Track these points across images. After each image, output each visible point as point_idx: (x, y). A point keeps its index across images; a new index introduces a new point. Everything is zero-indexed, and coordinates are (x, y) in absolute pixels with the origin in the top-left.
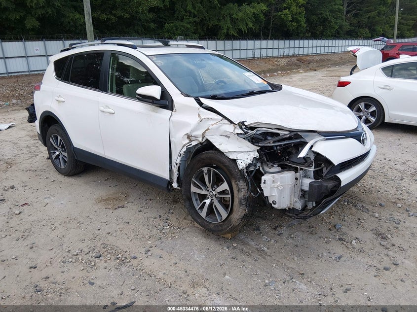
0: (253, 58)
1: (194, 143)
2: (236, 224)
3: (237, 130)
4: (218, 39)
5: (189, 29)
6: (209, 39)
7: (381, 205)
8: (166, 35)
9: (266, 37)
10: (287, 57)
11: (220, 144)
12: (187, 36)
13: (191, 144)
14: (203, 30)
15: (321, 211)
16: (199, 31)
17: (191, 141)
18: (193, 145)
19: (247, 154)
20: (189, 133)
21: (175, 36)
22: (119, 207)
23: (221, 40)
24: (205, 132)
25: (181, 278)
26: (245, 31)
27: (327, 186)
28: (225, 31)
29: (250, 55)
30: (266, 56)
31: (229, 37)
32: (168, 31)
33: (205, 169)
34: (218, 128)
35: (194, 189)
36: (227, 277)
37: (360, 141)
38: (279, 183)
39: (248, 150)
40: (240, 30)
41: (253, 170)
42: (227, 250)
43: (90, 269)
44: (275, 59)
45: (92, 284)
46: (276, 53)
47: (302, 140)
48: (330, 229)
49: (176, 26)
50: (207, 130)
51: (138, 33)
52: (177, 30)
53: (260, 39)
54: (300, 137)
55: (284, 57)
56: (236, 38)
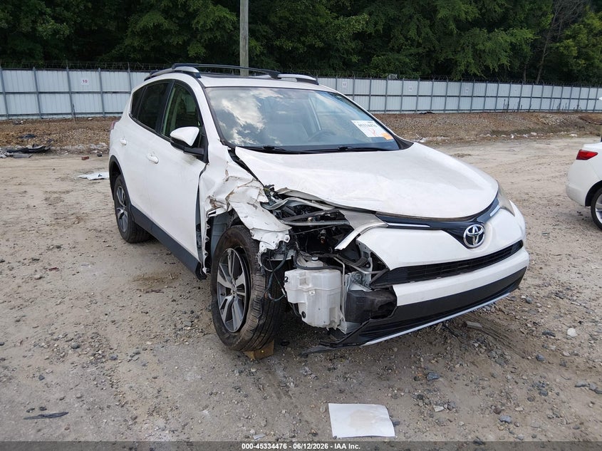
0: (506, 111)
1: (219, 212)
2: (247, 338)
3: (262, 197)
4: (451, 80)
5: (407, 64)
6: (437, 79)
7: (537, 358)
8: (373, 72)
9: (532, 80)
10: (563, 113)
11: (246, 217)
12: (403, 74)
13: (215, 213)
14: (430, 66)
15: (368, 341)
16: (424, 67)
17: (215, 207)
18: (217, 213)
19: (275, 235)
20: (211, 196)
21: (385, 73)
22: (152, 291)
23: (455, 81)
24: (228, 197)
25: (146, 398)
26: (494, 69)
27: (373, 301)
28: (463, 68)
29: (501, 105)
30: (528, 108)
31: (467, 77)
32: (376, 67)
33: (229, 250)
34: (244, 193)
35: (220, 279)
36: (206, 412)
37: (460, 238)
38: (310, 286)
39: (276, 229)
40: (487, 67)
41: (281, 261)
42: (237, 375)
43: (56, 360)
44: (542, 115)
45: (42, 378)
46: (546, 105)
47: (346, 223)
48: (415, 379)
49: (388, 60)
50: (232, 193)
51: (334, 69)
52: (389, 65)
53: (521, 83)
54: (342, 218)
55: (558, 112)
56: (480, 80)
